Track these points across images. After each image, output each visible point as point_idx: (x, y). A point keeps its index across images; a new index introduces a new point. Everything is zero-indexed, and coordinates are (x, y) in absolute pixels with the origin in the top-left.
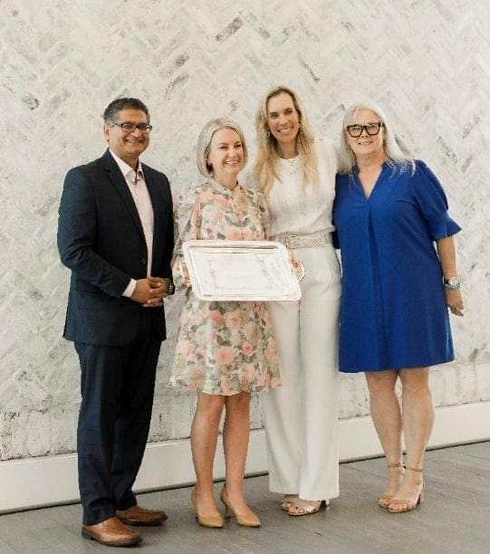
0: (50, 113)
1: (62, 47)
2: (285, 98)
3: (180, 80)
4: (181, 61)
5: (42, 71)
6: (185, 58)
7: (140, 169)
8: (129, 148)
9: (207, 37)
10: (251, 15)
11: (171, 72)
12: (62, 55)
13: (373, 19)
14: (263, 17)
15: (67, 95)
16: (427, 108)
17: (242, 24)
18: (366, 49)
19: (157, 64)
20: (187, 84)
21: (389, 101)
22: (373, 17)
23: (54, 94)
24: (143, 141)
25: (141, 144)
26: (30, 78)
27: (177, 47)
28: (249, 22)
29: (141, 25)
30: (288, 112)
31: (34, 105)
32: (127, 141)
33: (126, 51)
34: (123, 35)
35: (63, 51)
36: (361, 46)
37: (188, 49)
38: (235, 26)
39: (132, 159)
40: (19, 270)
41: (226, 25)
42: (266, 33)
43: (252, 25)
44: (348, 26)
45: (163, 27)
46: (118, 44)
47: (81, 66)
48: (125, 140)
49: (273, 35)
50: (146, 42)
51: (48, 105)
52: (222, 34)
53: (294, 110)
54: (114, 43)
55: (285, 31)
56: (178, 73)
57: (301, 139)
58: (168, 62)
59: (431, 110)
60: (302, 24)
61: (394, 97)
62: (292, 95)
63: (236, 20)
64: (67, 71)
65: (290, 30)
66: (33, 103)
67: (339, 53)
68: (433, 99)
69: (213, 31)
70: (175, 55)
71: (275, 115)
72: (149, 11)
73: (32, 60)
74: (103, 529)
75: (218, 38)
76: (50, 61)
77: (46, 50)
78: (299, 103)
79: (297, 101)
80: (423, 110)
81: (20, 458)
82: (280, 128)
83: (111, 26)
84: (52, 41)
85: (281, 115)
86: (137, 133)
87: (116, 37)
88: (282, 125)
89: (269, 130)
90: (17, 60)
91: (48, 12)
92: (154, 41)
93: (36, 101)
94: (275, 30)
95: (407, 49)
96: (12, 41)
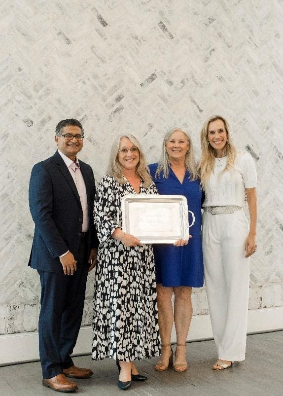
0: (39, 129)
1: (48, 90)
2: (220, 122)
3: (117, 110)
4: (119, 99)
5: (35, 104)
6: (122, 96)
7: (78, 162)
8: (70, 149)
9: (135, 85)
10: (162, 71)
11: (113, 106)
12: (47, 94)
13: (236, 75)
14: (170, 73)
15: (50, 118)
16: (267, 129)
17: (156, 77)
18: (231, 93)
19: (104, 100)
20: (122, 113)
21: (244, 124)
22: (236, 73)
23: (42, 118)
24: (79, 145)
25: (77, 147)
26: (28, 108)
27: (117, 90)
28: (160, 75)
29: (96, 77)
30: (221, 131)
31: (30, 124)
32: (68, 145)
33: (86, 92)
34: (84, 83)
35: (48, 92)
36: (229, 91)
37: (123, 92)
38: (152, 78)
39: (72, 156)
40: (20, 222)
41: (147, 77)
42: (171, 82)
43: (163, 78)
44: (220, 79)
45: (109, 78)
46: (81, 88)
47: (59, 101)
48: (67, 145)
49: (175, 83)
50: (98, 87)
51: (39, 125)
52: (144, 83)
53: (224, 130)
54: (79, 87)
55: (182, 82)
56: (117, 106)
57: (227, 147)
58: (111, 99)
59: (269, 130)
60: (193, 77)
61: (247, 121)
62: (224, 121)
63: (153, 75)
64: (50, 103)
65: (186, 81)
66: (29, 123)
67: (215, 95)
68: (271, 123)
69: (139, 81)
70: (115, 95)
71: (213, 132)
72: (101, 68)
73: (30, 97)
74: (54, 381)
75: (141, 85)
76: (40, 98)
77: (38, 91)
78: (228, 126)
79: (227, 125)
80: (265, 129)
81: (19, 332)
82: (215, 140)
83: (77, 77)
84: (42, 86)
85: (217, 133)
86: (74, 140)
87: (80, 84)
88: (217, 139)
89: (209, 142)
90: (20, 98)
91: (40, 69)
92: (103, 87)
93: (32, 121)
94: (176, 80)
95: (256, 93)
96: (18, 86)
